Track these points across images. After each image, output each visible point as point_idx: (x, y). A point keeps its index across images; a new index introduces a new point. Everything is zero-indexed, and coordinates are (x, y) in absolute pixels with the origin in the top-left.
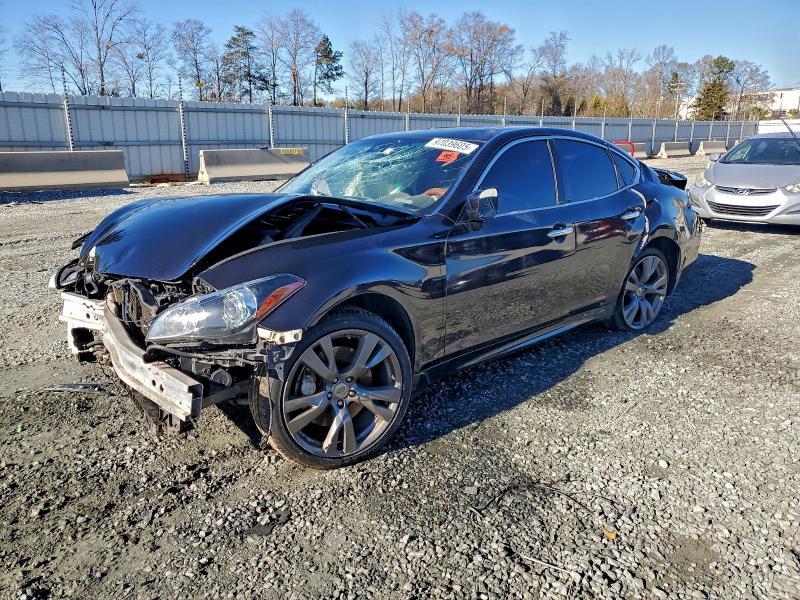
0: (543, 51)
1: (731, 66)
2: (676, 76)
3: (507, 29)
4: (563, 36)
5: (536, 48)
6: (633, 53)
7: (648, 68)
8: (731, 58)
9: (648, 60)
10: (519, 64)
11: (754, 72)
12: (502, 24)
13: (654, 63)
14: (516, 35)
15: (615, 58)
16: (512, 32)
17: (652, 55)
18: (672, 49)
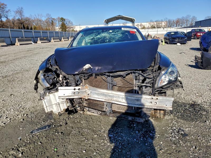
0: (17, 12)
1: (65, 20)
2: (52, 21)
3: (4, 4)
4: (22, 8)
5: (15, 11)
6: (41, 15)
7: (45, 19)
8: (64, 18)
9: (45, 17)
10: (10, 15)
11: (69, 22)
12: (2, 3)
13: (47, 18)
14: (7, 6)
15: (37, 16)
16: (6, 5)
17: (46, 16)
18: (50, 15)
